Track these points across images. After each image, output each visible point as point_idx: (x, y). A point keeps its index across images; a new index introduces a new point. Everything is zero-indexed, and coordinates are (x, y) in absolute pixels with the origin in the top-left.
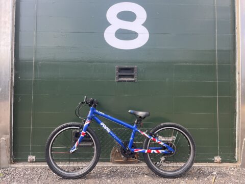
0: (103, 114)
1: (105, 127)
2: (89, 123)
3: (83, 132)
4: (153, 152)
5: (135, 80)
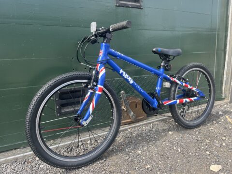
0: (122, 55)
1: (126, 76)
2: (104, 71)
3: (99, 86)
4: (186, 101)
5: (140, 6)
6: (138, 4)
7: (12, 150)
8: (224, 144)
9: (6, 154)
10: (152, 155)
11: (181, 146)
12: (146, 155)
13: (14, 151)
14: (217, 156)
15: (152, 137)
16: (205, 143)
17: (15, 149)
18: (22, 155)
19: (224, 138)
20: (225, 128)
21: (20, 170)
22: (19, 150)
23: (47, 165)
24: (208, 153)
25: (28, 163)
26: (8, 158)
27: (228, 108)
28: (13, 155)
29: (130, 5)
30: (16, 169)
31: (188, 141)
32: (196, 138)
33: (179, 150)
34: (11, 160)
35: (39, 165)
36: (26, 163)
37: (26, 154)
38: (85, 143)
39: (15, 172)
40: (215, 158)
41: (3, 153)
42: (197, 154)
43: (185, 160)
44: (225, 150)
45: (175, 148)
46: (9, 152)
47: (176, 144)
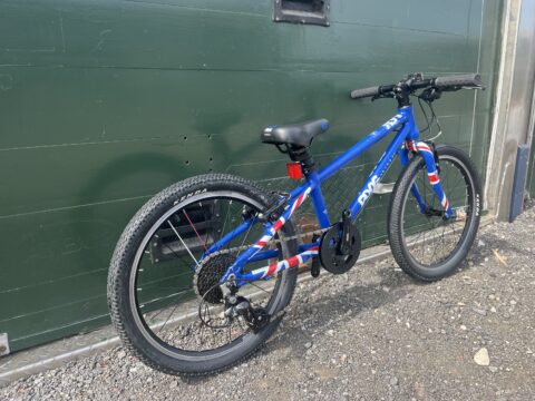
5: (325, 20)
6: (320, 17)
7: (61, 339)
8: (493, 310)
9: (50, 348)
10: (357, 338)
11: (409, 316)
12: (345, 337)
13: (67, 342)
14: (483, 335)
15: (351, 300)
16: (456, 309)
17: (68, 337)
18: (87, 348)
19: (492, 297)
20: (493, 276)
21: (89, 381)
22: (76, 338)
23: (146, 368)
24: (463, 327)
25: (102, 366)
26: (58, 358)
27: (494, 231)
28: (69, 351)
29: (304, 18)
30: (80, 379)
31: (423, 304)
32: (439, 299)
33: (408, 324)
34: (65, 361)
35: (129, 367)
36: (98, 365)
37: (94, 346)
38: (214, 317)
39: (79, 385)
40: (479, 337)
41: (45, 347)
42: (443, 332)
43: (421, 344)
44: (496, 321)
45: (399, 321)
46: (55, 345)
47: (401, 313)
